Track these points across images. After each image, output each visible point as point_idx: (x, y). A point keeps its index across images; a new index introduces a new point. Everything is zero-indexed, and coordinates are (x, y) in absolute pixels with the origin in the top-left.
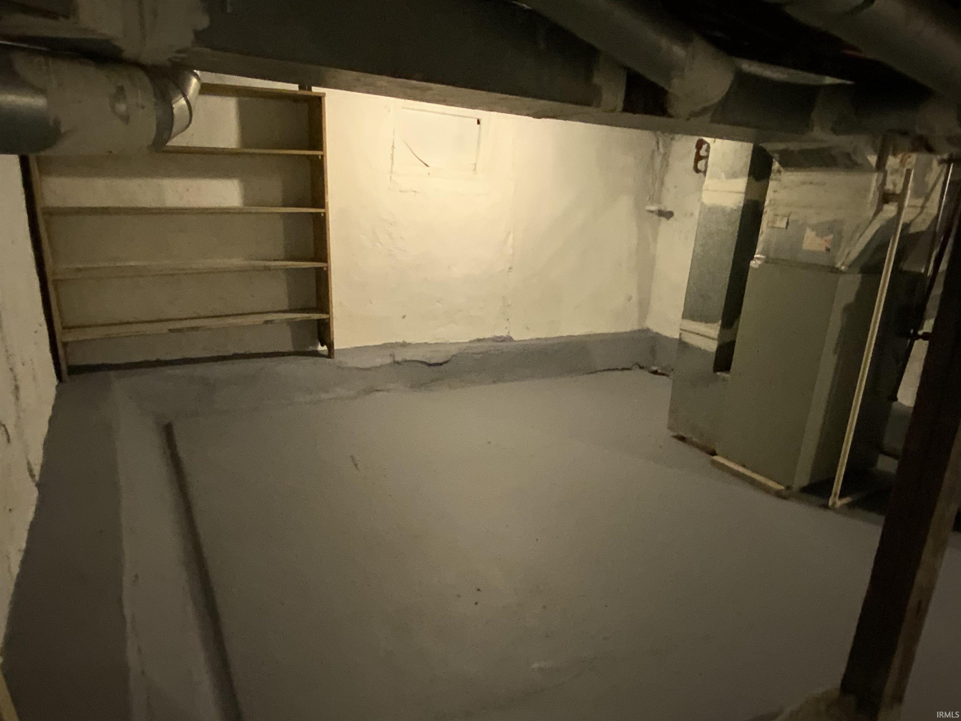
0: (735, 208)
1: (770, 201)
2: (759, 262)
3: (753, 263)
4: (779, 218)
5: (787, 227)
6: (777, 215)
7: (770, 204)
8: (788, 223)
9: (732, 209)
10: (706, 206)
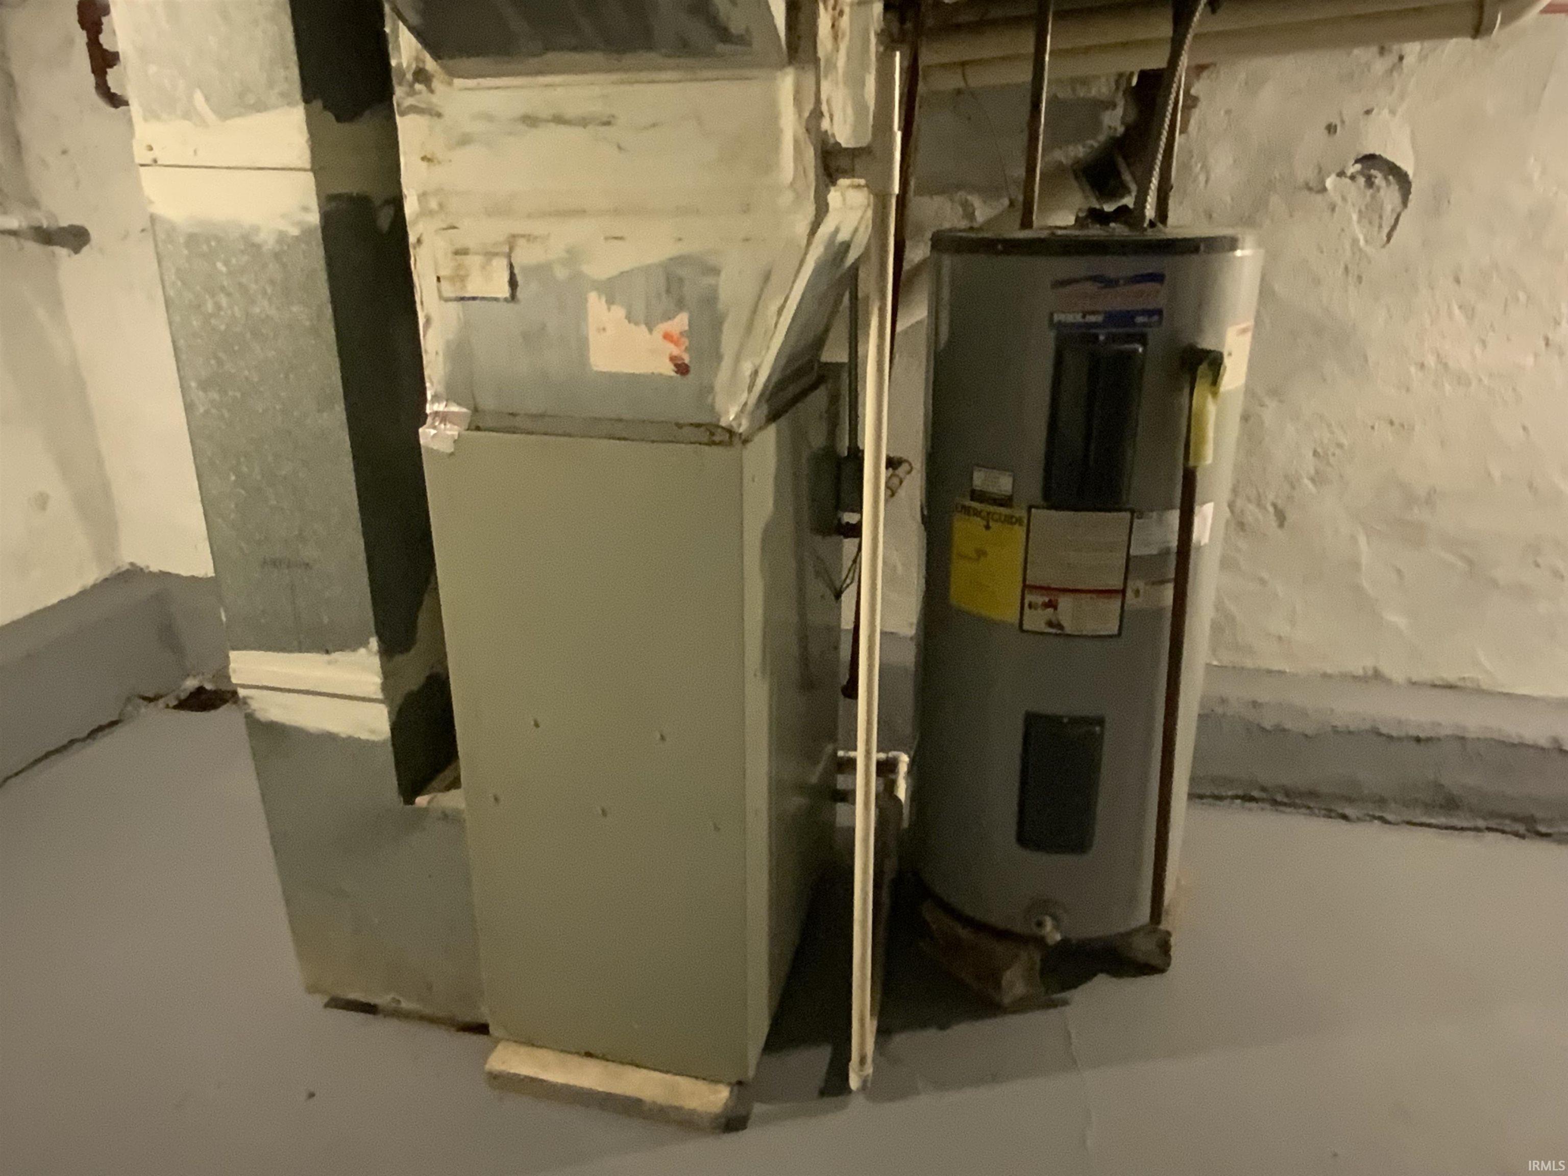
0: (295, 232)
1: (423, 197)
2: (452, 431)
3: (427, 434)
4: (474, 261)
5: (513, 297)
6: (461, 252)
7: (425, 213)
8: (513, 283)
9: (282, 237)
10: (172, 230)
